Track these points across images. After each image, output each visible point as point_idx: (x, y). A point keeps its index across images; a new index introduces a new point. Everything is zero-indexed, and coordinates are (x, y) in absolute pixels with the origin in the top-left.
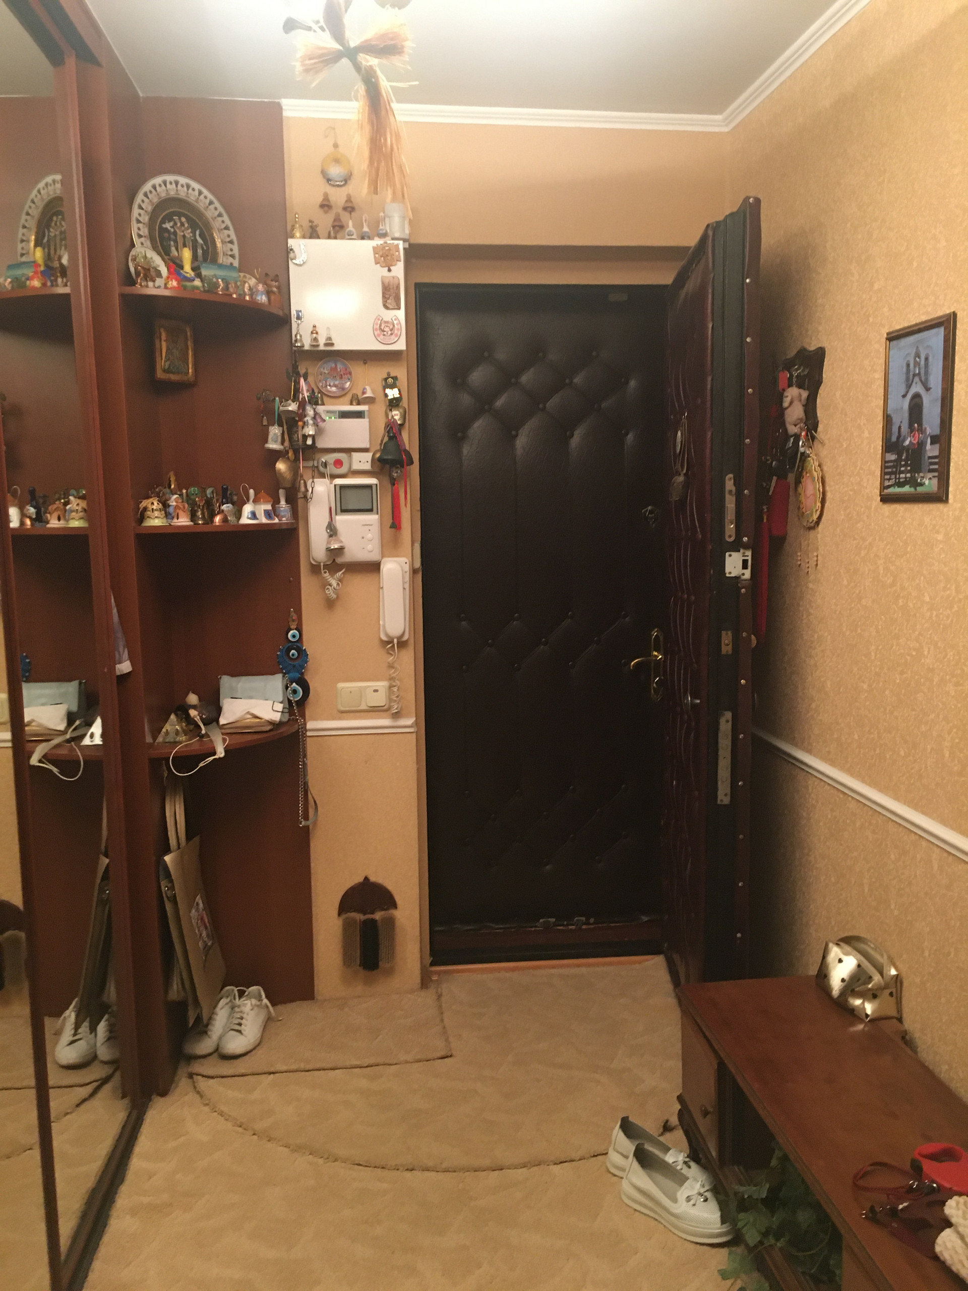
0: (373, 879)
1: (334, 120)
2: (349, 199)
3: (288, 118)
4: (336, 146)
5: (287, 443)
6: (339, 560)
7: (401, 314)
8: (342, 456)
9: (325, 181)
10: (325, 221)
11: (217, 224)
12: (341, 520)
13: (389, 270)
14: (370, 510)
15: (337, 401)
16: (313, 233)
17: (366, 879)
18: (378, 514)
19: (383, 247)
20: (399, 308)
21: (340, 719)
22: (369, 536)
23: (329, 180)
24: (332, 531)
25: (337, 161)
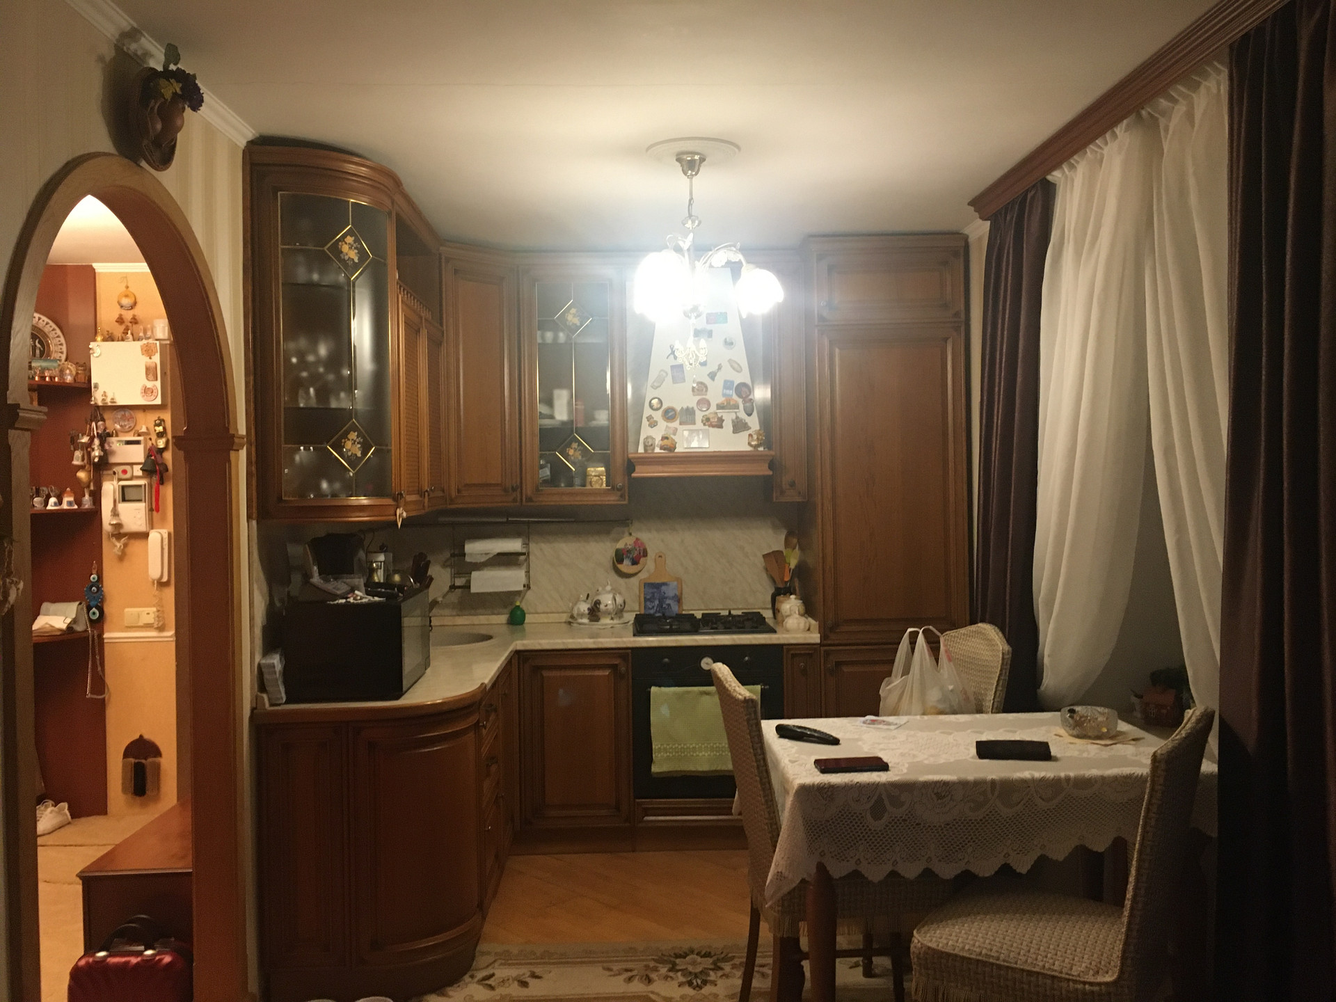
0: (146, 737)
1: (127, 273)
2: (134, 316)
3: (99, 273)
4: (127, 287)
5: (85, 461)
6: (122, 531)
7: (158, 384)
8: (128, 468)
9: (119, 307)
10: (118, 330)
11: (51, 335)
12: (122, 507)
13: (150, 358)
14: (140, 501)
15: (126, 434)
16: (110, 338)
17: (141, 736)
18: (145, 502)
19: (147, 345)
20: (157, 380)
21: (126, 632)
22: (139, 516)
23: (122, 307)
24: (115, 513)
25: (127, 296)
